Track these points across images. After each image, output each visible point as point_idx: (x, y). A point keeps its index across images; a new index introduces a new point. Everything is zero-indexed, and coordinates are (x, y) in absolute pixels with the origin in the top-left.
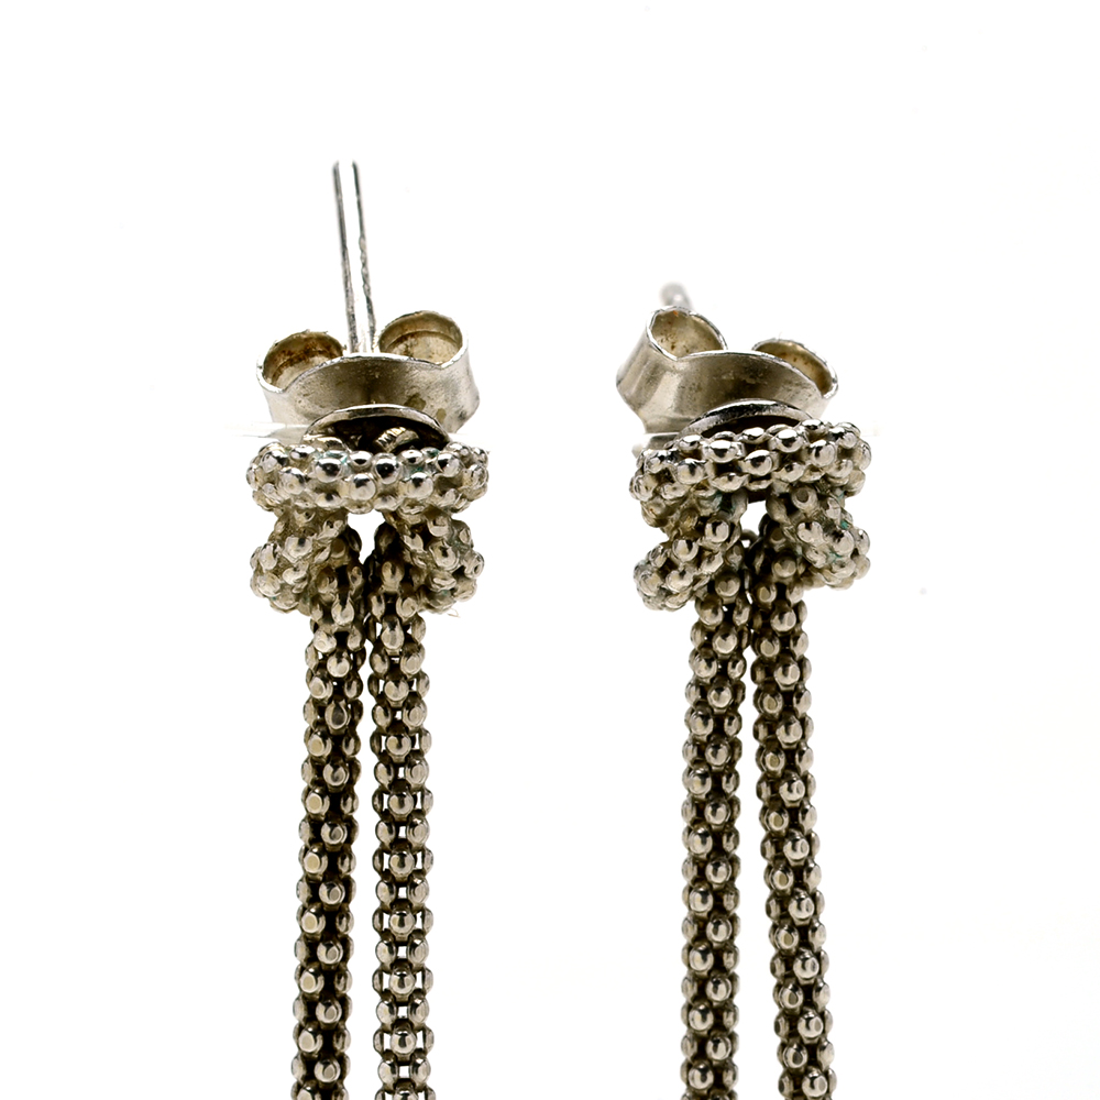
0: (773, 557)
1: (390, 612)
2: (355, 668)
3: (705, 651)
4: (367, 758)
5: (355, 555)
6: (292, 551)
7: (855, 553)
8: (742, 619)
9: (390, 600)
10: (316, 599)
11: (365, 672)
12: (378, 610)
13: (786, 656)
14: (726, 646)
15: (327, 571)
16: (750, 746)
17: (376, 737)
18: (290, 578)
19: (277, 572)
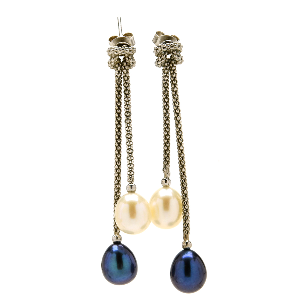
0: (172, 60)
1: (125, 68)
2: (121, 76)
3: (164, 72)
4: (123, 87)
5: (120, 61)
6: (113, 60)
7: (181, 59)
8: (168, 68)
9: (125, 67)
10: (116, 67)
11: (122, 76)
12: (123, 68)
13: (174, 73)
14: (166, 71)
15: (117, 63)
16: (170, 84)
17: (124, 84)
18: (112, 64)
19: (111, 63)
